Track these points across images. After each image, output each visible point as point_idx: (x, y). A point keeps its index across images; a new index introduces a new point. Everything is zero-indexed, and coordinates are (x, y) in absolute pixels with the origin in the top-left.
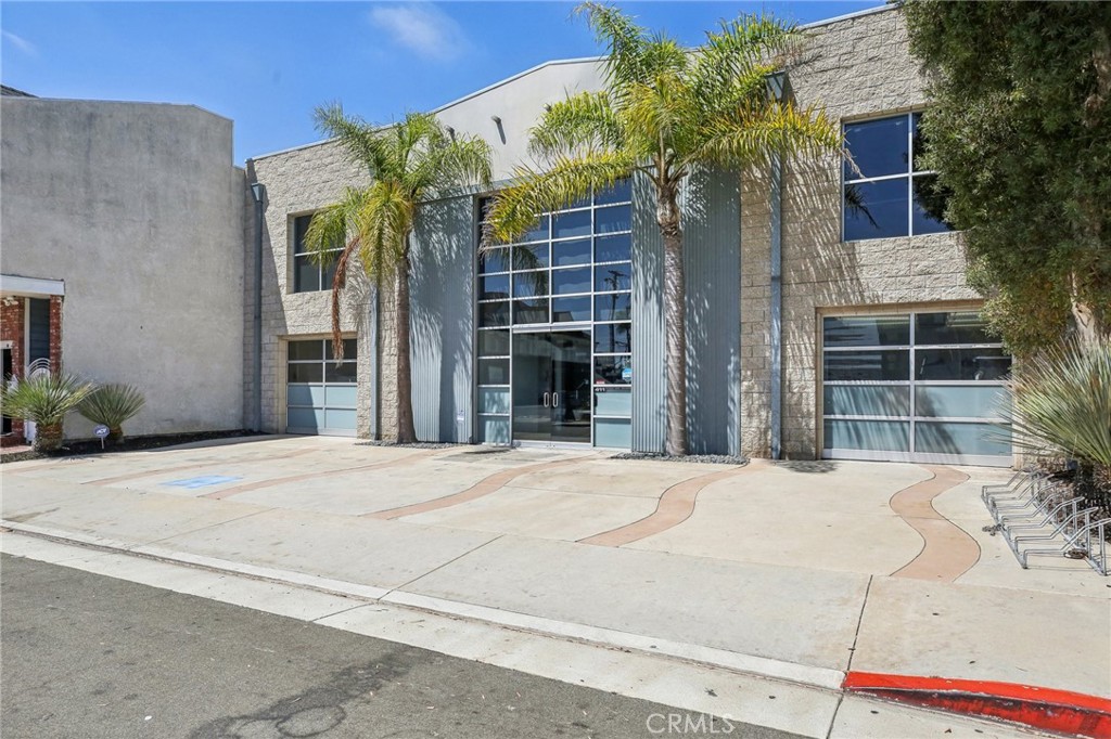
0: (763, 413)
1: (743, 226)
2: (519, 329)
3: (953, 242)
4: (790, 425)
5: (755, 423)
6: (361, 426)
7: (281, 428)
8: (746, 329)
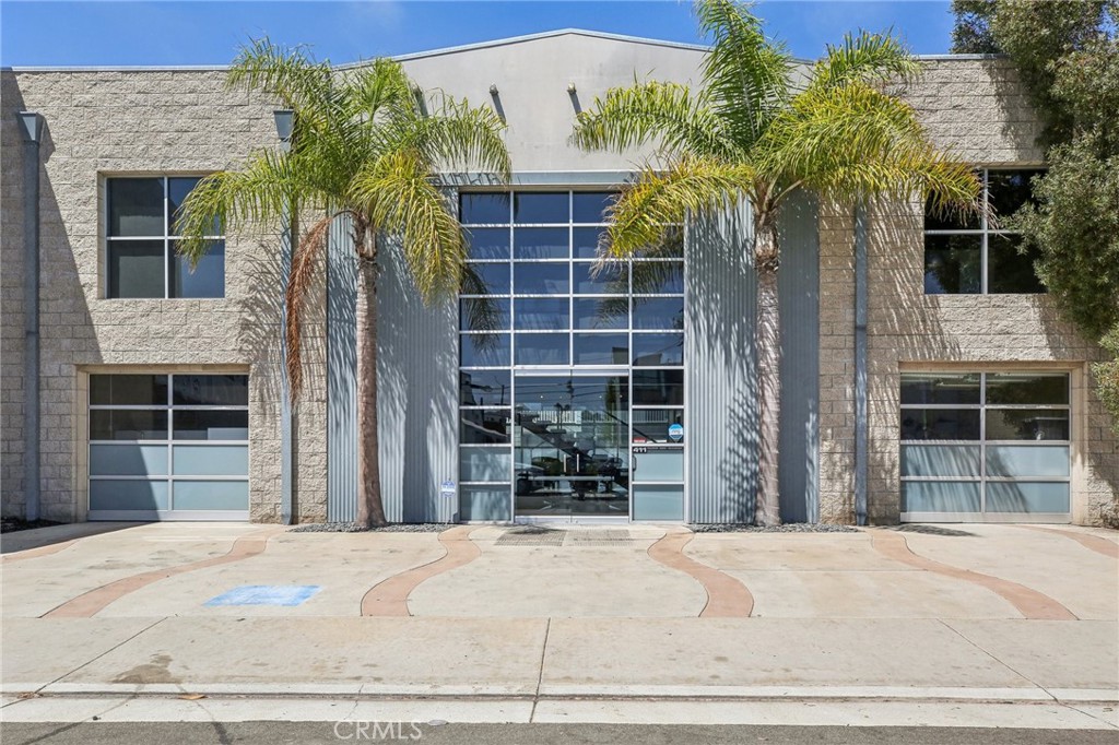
0: (847, 477)
1: (822, 267)
2: (523, 370)
3: (1028, 304)
4: (874, 486)
5: (838, 487)
6: (258, 505)
7: (82, 513)
8: (825, 382)
